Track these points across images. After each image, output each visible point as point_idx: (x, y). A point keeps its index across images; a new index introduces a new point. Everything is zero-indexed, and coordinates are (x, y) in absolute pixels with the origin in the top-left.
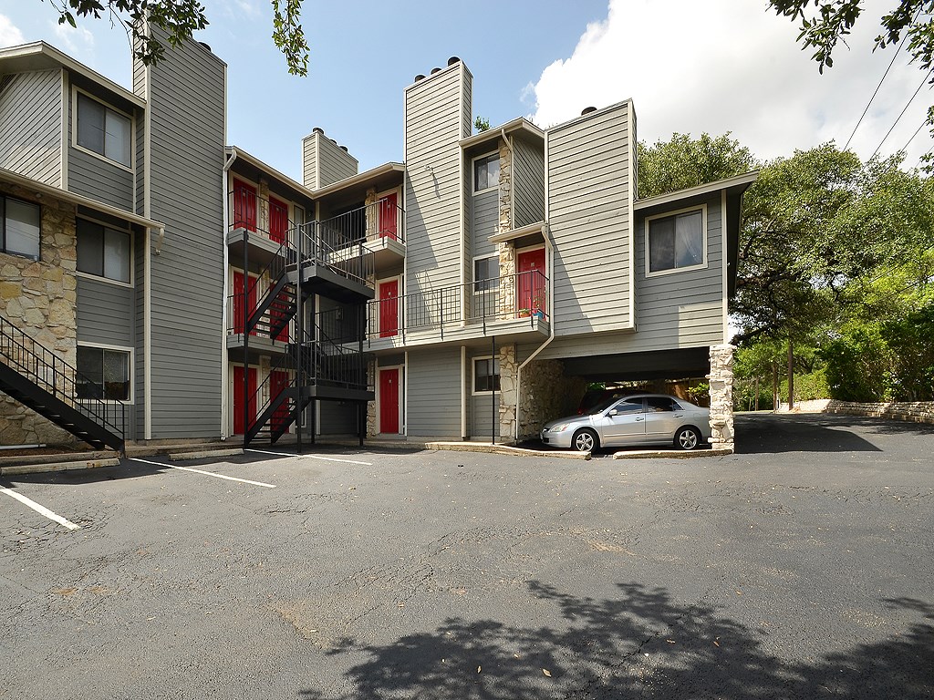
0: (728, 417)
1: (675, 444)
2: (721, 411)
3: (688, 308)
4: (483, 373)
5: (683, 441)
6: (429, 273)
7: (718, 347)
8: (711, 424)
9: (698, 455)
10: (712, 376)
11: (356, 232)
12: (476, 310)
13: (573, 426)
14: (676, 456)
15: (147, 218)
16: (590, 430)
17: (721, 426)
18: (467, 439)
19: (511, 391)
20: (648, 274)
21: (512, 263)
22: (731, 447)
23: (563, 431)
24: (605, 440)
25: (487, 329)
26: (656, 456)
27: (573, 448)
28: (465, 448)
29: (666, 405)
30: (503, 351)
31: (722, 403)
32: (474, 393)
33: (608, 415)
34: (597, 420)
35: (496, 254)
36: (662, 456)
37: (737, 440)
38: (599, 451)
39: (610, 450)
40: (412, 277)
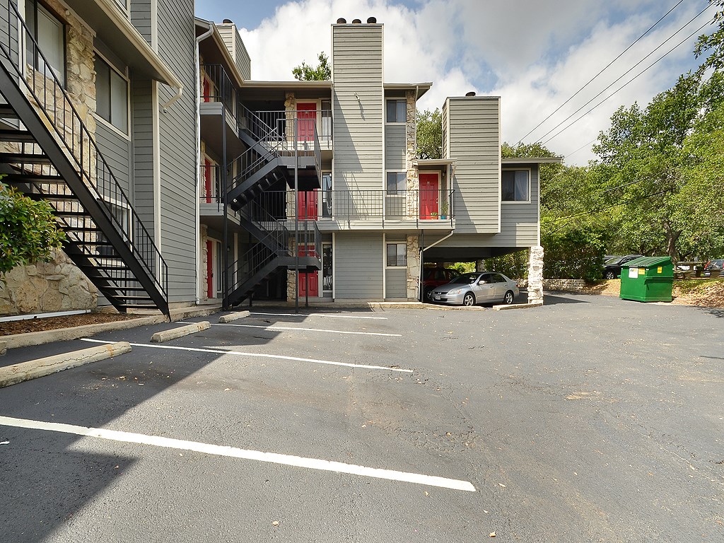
0: (540, 286)
3: (521, 225)
5: (507, 299)
6: (355, 175)
7: (536, 247)
12: (393, 208)
13: (463, 291)
14: (522, 307)
16: (470, 293)
17: (535, 290)
18: (387, 300)
19: (416, 267)
21: (417, 180)
22: (542, 302)
23: (454, 294)
24: (478, 299)
25: (419, 224)
27: (464, 304)
28: (403, 306)
30: (410, 239)
31: (538, 278)
34: (474, 287)
35: (403, 171)
37: (544, 297)
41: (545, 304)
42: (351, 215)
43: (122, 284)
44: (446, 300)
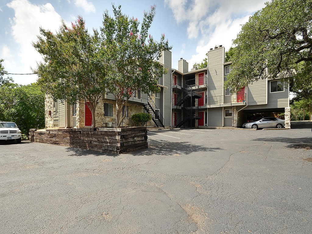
0: (289, 122)
1: (276, 127)
2: (287, 120)
3: (280, 100)
4: (227, 112)
5: (278, 127)
6: (214, 90)
7: (287, 108)
8: (285, 123)
9: (282, 129)
10: (285, 113)
11: (193, 83)
13: (252, 124)
14: (277, 129)
15: (163, 86)
16: (256, 125)
17: (287, 124)
18: (223, 127)
19: (235, 116)
20: (270, 93)
23: (249, 125)
24: (259, 127)
25: (232, 104)
26: (272, 129)
27: (252, 128)
29: (274, 119)
32: (225, 117)
33: (260, 121)
34: (258, 122)
36: (274, 129)
37: (291, 126)
38: (258, 129)
39: (261, 129)
40: (209, 92)
41: (291, 128)
42: (214, 103)
43: (158, 123)
44: (245, 127)
